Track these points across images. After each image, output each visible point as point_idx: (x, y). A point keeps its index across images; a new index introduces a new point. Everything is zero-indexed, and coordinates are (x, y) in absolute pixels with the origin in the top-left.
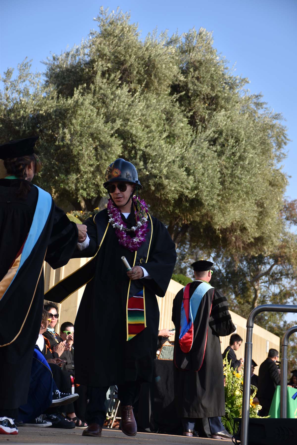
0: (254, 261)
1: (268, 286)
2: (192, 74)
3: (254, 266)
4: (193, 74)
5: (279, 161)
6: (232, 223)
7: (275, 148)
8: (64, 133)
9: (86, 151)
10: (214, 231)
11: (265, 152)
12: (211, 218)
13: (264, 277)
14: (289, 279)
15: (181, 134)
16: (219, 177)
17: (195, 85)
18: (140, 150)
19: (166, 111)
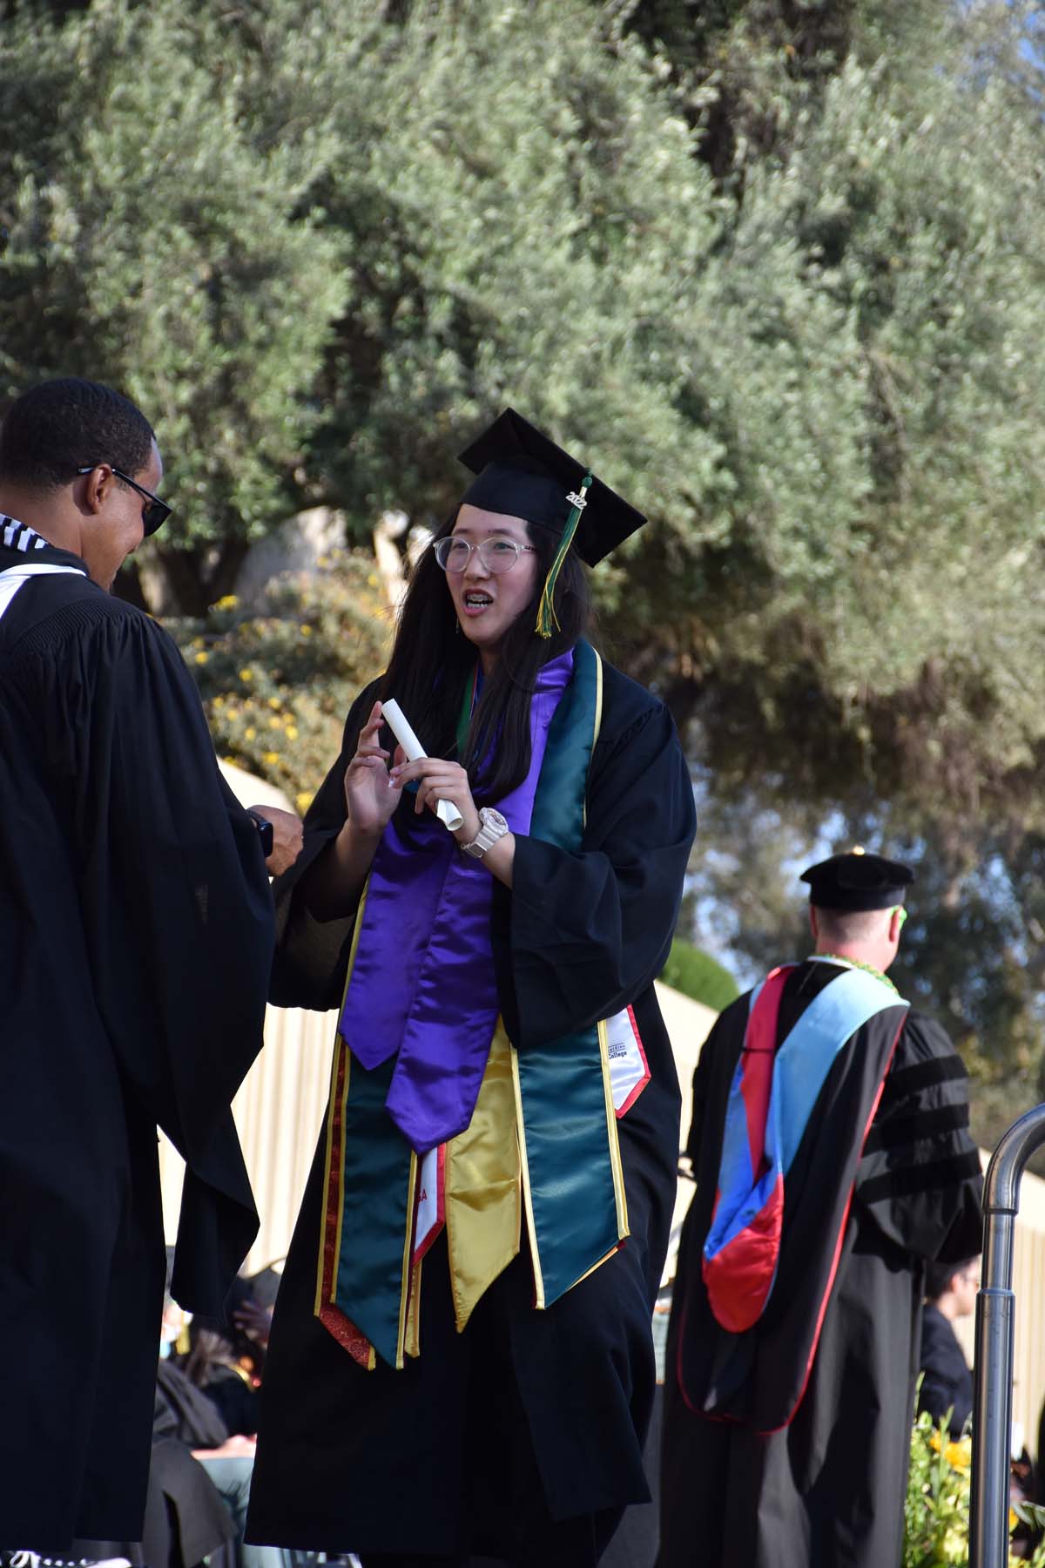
6: (925, 670)
8: (45, 207)
9: (157, 302)
10: (834, 709)
12: (818, 645)
15: (658, 210)
16: (860, 434)
18: (440, 292)
19: (575, 85)
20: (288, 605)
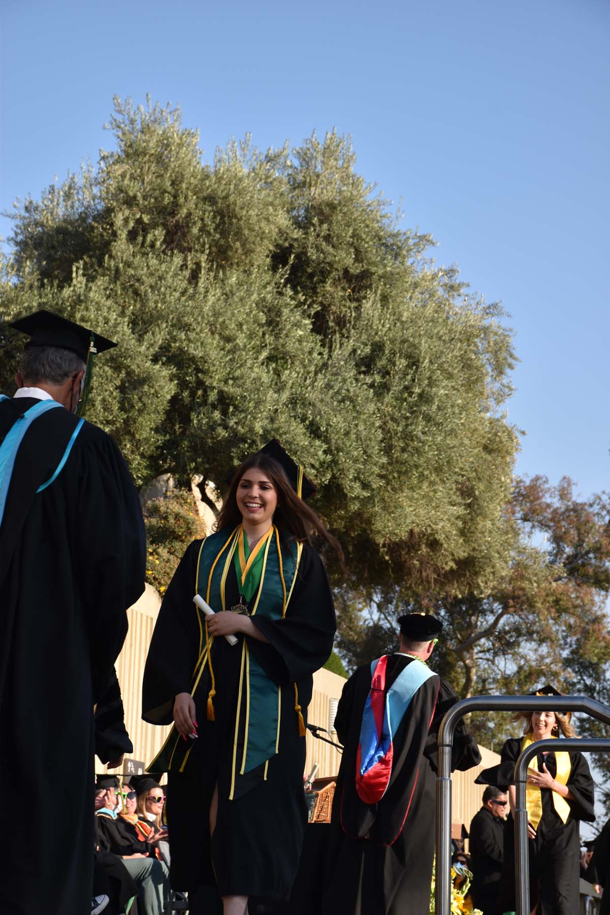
0: (461, 608)
1: (491, 658)
2: (315, 230)
3: (463, 618)
4: (318, 229)
5: (498, 401)
6: (411, 532)
7: (492, 376)
9: (99, 395)
10: (375, 549)
11: (473, 383)
12: (369, 522)
13: (483, 640)
14: (533, 643)
15: (299, 353)
16: (380, 439)
17: (322, 252)
18: (213, 388)
19: (266, 307)
20: (155, 511)
